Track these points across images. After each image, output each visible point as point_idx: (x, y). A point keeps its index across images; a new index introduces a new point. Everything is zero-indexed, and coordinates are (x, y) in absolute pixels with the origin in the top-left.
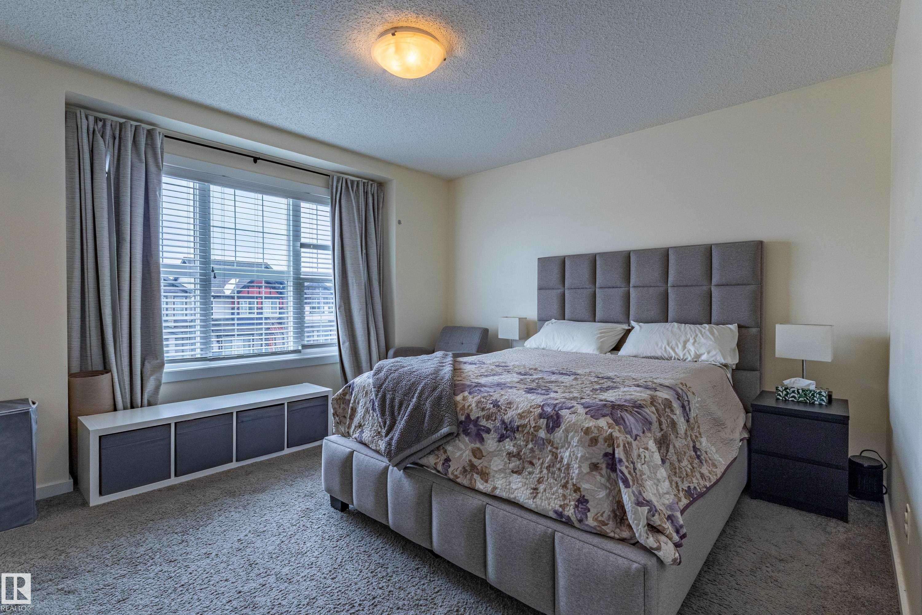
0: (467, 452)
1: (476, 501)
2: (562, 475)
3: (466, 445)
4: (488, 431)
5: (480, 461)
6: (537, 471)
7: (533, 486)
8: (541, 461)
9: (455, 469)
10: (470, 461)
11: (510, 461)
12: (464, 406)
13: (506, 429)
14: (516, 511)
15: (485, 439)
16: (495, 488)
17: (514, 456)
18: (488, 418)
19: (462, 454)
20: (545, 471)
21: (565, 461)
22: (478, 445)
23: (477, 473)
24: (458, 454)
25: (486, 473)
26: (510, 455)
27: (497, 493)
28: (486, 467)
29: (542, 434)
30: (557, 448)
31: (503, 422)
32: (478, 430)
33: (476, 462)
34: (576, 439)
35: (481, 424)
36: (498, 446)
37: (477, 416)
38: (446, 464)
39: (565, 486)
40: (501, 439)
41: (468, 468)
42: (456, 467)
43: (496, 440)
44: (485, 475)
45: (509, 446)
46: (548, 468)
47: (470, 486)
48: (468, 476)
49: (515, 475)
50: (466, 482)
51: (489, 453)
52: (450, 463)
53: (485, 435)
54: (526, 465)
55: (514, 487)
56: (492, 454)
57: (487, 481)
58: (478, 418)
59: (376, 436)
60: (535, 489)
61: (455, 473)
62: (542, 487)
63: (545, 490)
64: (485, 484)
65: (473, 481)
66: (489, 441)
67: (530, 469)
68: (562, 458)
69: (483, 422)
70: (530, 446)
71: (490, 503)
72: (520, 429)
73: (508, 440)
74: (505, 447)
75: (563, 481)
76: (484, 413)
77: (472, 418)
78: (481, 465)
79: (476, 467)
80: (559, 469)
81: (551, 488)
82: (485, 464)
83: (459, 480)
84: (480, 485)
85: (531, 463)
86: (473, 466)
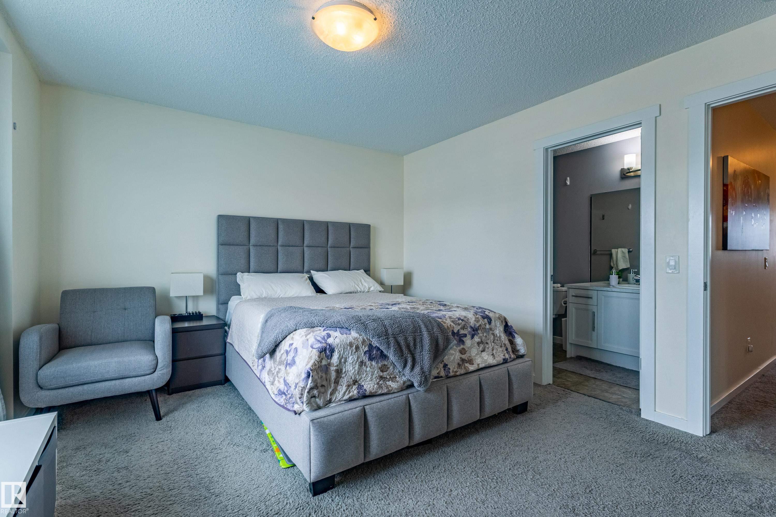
0: (457, 354)
1: (475, 377)
2: (499, 342)
3: (455, 350)
4: (465, 335)
5: (465, 355)
6: (490, 346)
7: (492, 354)
8: (490, 340)
9: (453, 367)
10: (461, 358)
11: (479, 346)
12: (448, 327)
13: (474, 331)
14: (490, 370)
15: (465, 341)
16: (478, 365)
17: (480, 343)
18: (463, 328)
19: (455, 356)
20: (493, 344)
21: (498, 335)
22: (462, 346)
23: (467, 363)
24: (452, 358)
25: (471, 360)
26: (478, 344)
27: (481, 366)
28: (470, 356)
29: (488, 326)
30: (493, 331)
31: (471, 327)
32: (460, 338)
33: (463, 357)
34: (498, 323)
35: (461, 333)
36: (472, 342)
37: (458, 329)
38: (447, 369)
39: (501, 347)
40: (473, 337)
41: (461, 363)
42: (454, 367)
43: (470, 339)
44: (471, 362)
45: (477, 339)
46: (493, 342)
47: (466, 372)
48: (462, 367)
49: (483, 353)
50: (463, 371)
51: (468, 348)
52: (448, 367)
53: (464, 339)
54: (486, 345)
55: (486, 359)
56: (471, 348)
57: (473, 364)
58: (458, 330)
59: (380, 381)
60: (493, 354)
61: (455, 370)
62: (494, 351)
63: (496, 353)
64: (473, 366)
65: (467, 368)
66: (467, 341)
67: (487, 346)
68: (496, 335)
69: (462, 332)
70: (485, 335)
71: (480, 373)
72: (479, 328)
73: (475, 336)
74: (475, 341)
75: (500, 344)
76: (460, 327)
77: (456, 331)
78: (467, 357)
79: (465, 359)
80: (497, 340)
81: (497, 350)
82: (469, 355)
83: (458, 374)
84: (472, 368)
85: (487, 343)
86: (463, 360)
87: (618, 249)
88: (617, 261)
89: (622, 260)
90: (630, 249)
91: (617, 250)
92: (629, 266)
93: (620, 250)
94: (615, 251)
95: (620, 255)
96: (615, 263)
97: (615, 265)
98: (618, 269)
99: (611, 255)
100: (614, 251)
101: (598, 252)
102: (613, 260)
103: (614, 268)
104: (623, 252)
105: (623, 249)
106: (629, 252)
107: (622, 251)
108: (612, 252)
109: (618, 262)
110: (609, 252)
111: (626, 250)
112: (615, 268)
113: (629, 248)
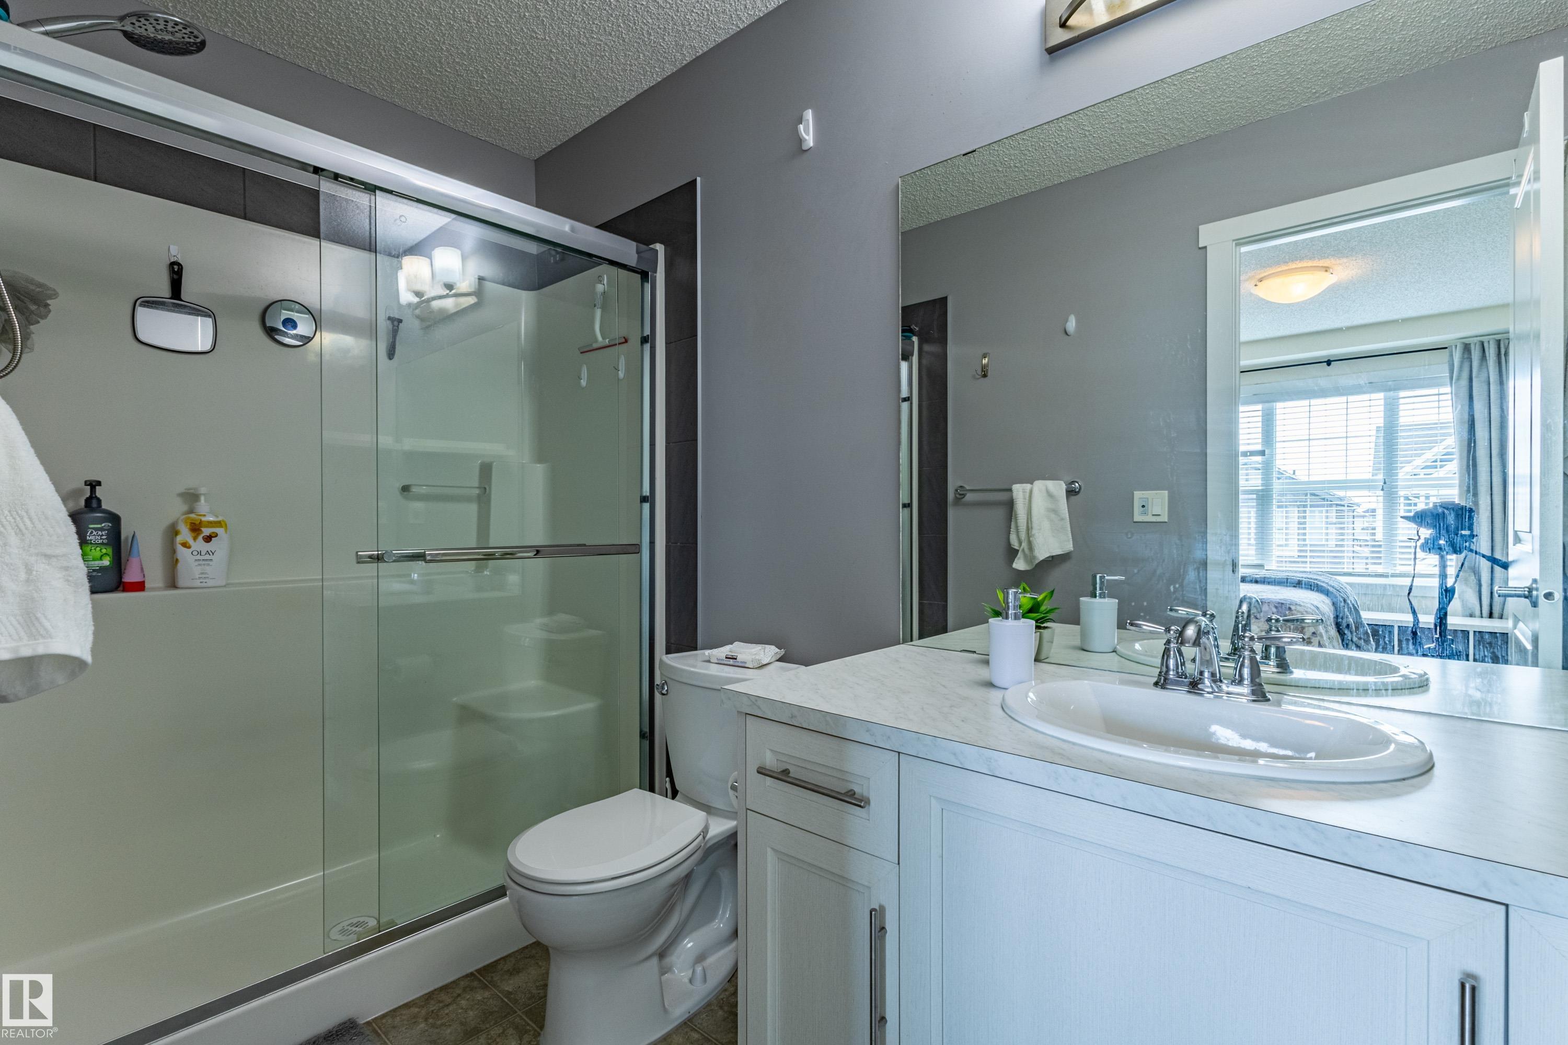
87: (1031, 482)
88: (1029, 529)
89: (1046, 525)
90: (1073, 482)
91: (1028, 486)
92: (1069, 547)
93: (1039, 485)
94: (1024, 492)
95: (1040, 505)
96: (1023, 535)
97: (1024, 545)
98: (1034, 557)
99: (1010, 505)
100: (1019, 491)
101: (969, 497)
102: (1017, 527)
103: (1020, 554)
104: (1050, 495)
105: (1050, 484)
106: (1071, 493)
107: (1048, 492)
108: (1015, 494)
109: (1034, 532)
110: (1002, 496)
111: (1058, 488)
112: (1025, 555)
113: (1070, 479)
